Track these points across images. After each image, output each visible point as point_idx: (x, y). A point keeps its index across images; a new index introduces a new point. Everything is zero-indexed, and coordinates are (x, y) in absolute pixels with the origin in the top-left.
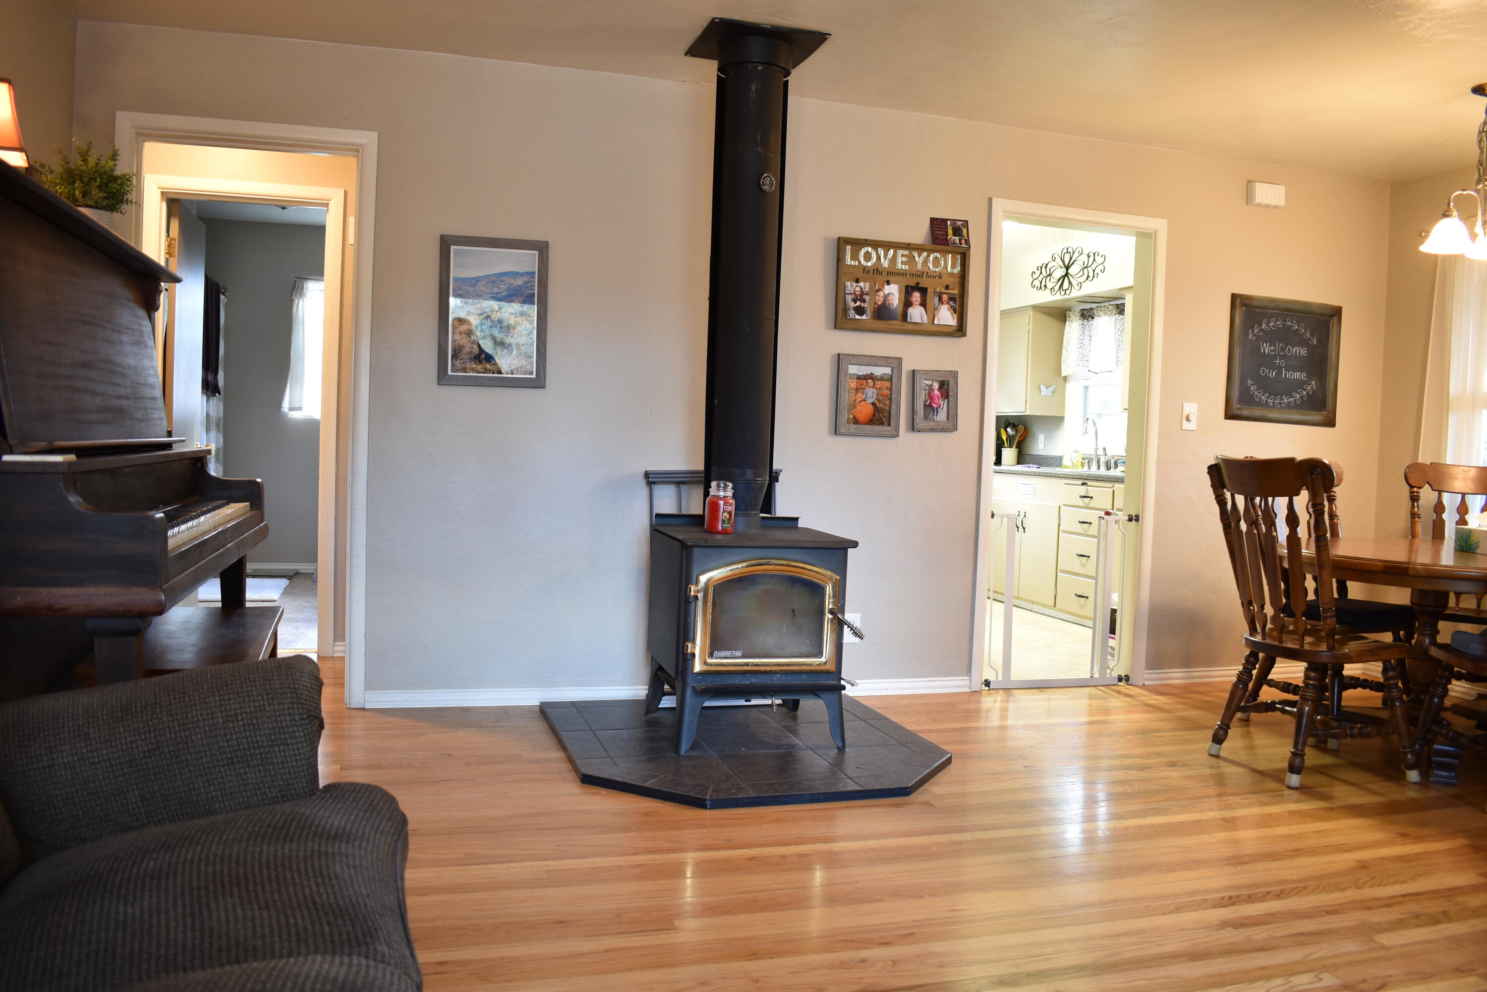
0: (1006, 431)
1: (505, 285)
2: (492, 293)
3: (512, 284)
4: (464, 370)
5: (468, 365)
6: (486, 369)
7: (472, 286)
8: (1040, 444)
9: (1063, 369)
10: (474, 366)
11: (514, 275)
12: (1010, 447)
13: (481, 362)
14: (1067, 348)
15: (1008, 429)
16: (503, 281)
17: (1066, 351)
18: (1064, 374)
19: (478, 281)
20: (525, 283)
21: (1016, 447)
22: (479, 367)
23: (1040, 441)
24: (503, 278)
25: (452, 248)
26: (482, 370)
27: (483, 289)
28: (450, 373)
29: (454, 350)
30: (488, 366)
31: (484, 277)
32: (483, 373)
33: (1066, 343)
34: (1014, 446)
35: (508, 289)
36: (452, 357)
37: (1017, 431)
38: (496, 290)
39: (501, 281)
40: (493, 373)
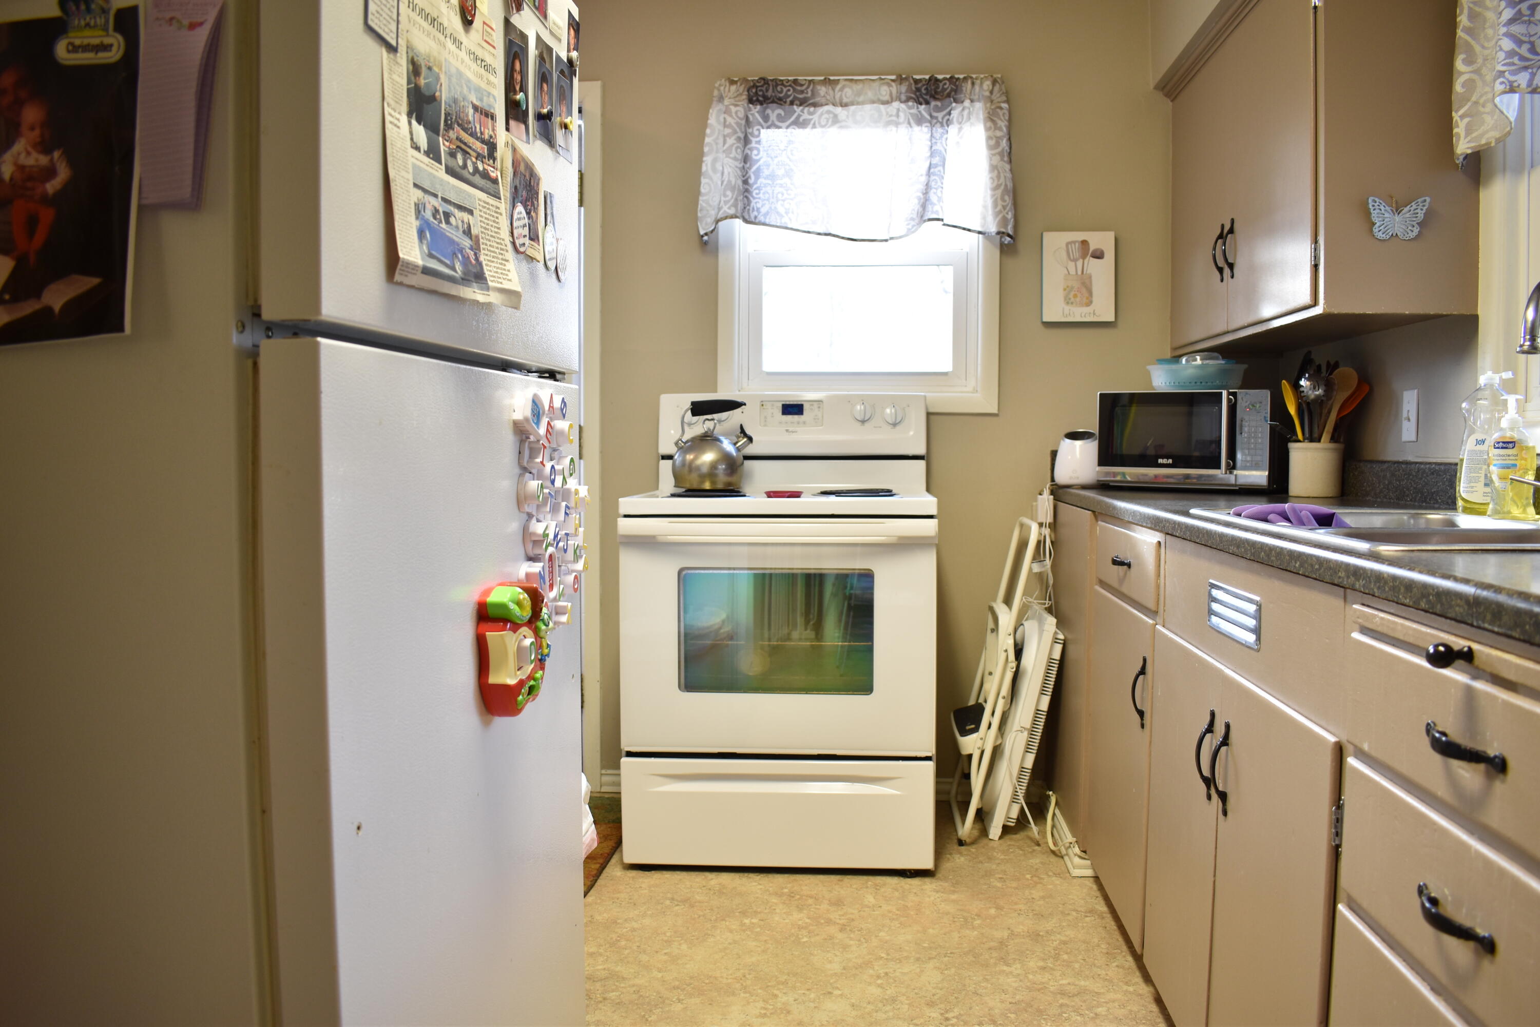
0: (1296, 387)
8: (1405, 424)
9: (1460, 129)
12: (1313, 438)
14: (1469, 50)
15: (1303, 382)
17: (1469, 62)
18: (1463, 147)
21: (1334, 439)
23: (1405, 415)
33: (1468, 31)
34: (1326, 437)
37: (1329, 387)
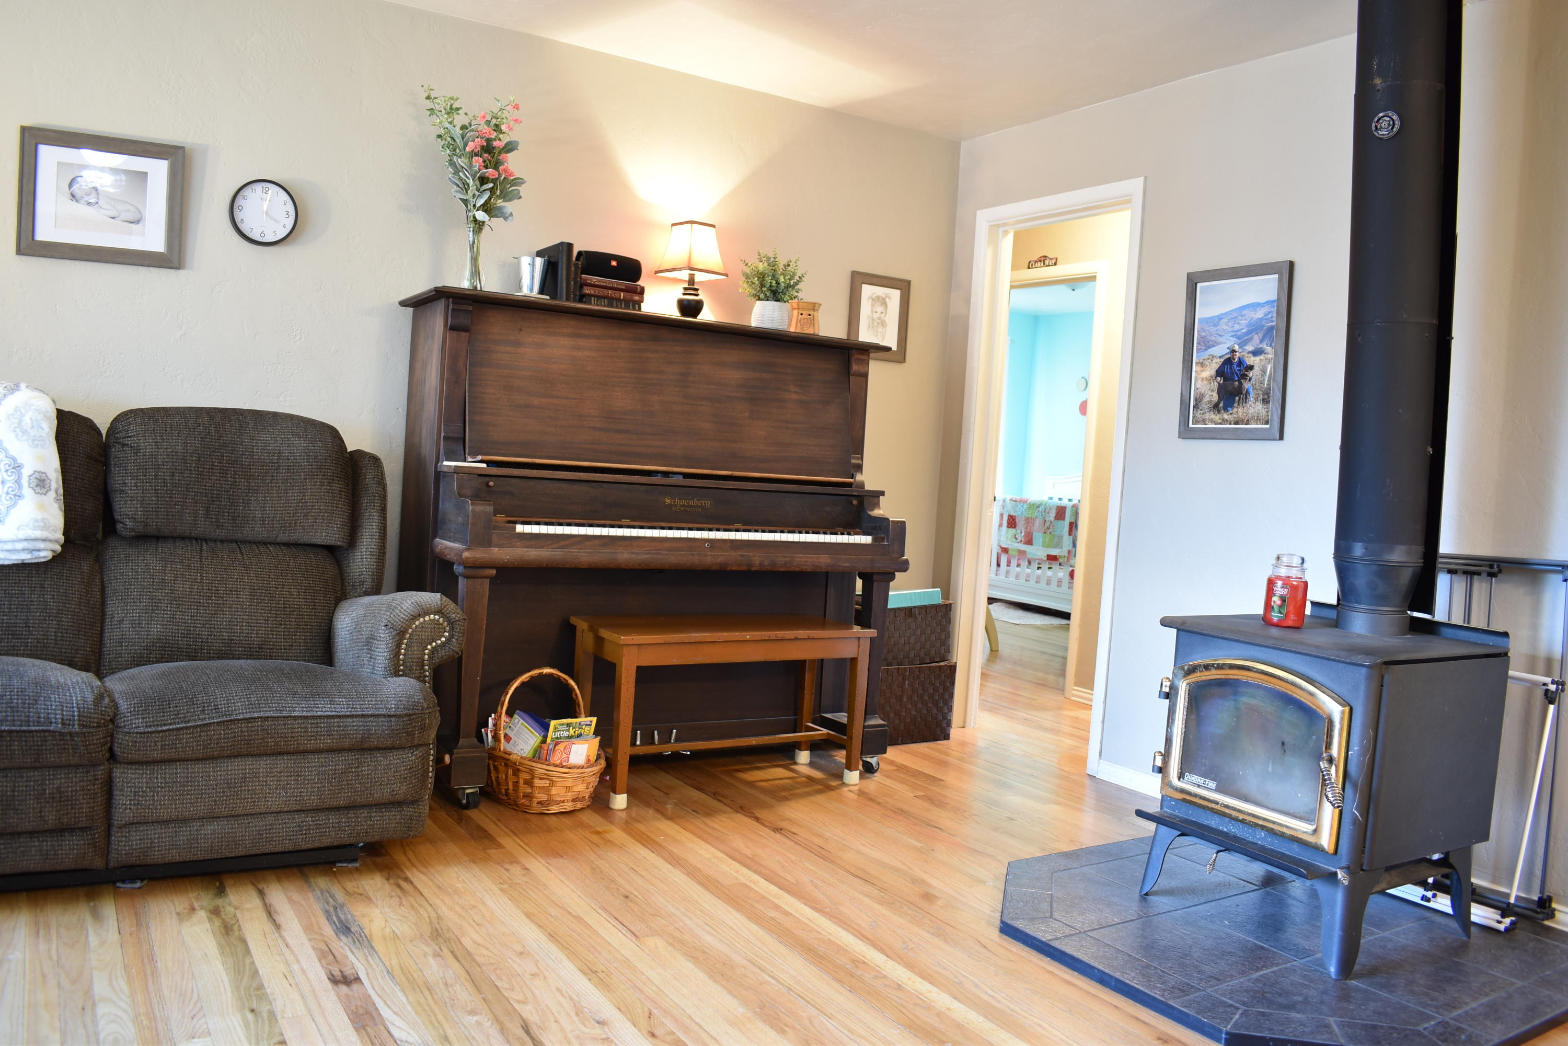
1: (1245, 320)
2: (1233, 331)
3: (1252, 318)
4: (1204, 421)
5: (1207, 416)
6: (1223, 420)
7: (1215, 325)
10: (1213, 416)
11: (1255, 306)
13: (1219, 412)
16: (1244, 315)
19: (1220, 319)
20: (1266, 315)
22: (1217, 418)
24: (1245, 312)
25: (1199, 285)
26: (1220, 421)
27: (1225, 327)
28: (1191, 425)
29: (1196, 400)
30: (1226, 416)
31: (1226, 314)
32: (1221, 424)
35: (1249, 325)
36: (1194, 407)
38: (1237, 327)
39: (1242, 316)
40: (1230, 424)
